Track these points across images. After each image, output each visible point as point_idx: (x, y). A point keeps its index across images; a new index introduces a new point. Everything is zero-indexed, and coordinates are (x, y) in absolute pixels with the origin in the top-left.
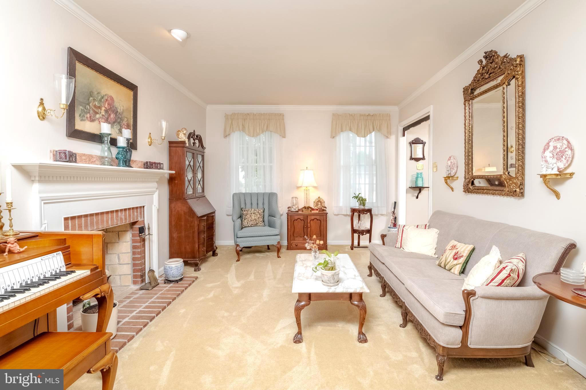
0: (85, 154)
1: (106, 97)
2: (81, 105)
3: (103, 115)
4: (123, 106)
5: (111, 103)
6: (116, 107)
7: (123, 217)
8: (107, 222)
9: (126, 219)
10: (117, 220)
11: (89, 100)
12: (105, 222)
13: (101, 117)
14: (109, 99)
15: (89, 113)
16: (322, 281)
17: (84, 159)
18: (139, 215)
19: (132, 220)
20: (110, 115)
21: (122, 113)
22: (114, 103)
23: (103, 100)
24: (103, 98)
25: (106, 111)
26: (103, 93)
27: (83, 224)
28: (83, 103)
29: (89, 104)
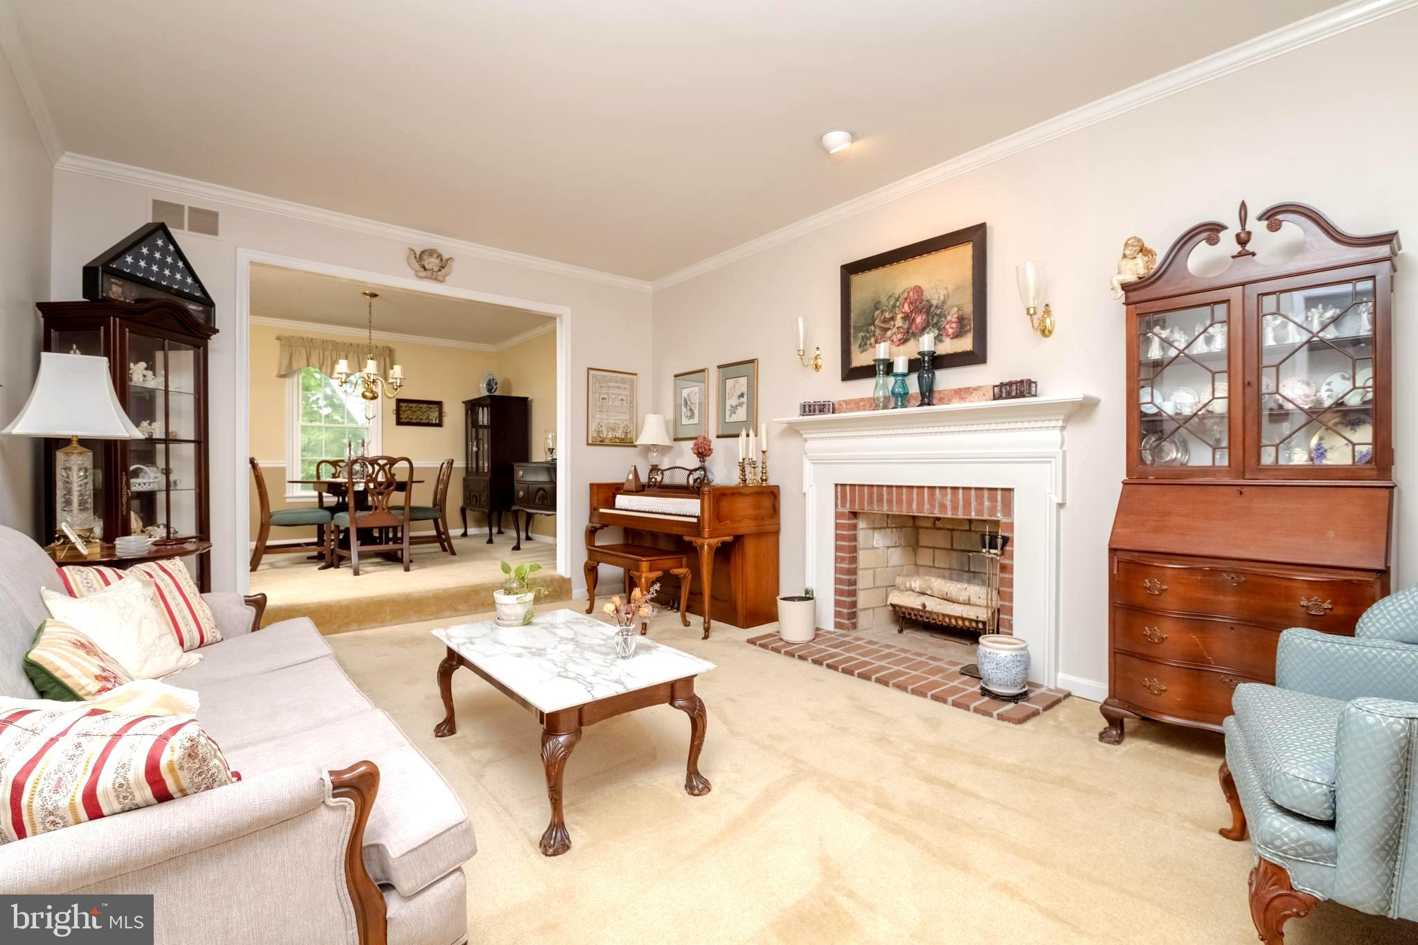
1: (905, 295)
2: (860, 332)
3: (898, 328)
4: (946, 288)
5: (916, 297)
6: (929, 298)
7: (949, 504)
9: (955, 508)
10: (932, 505)
11: (873, 316)
13: (895, 333)
14: (911, 294)
15: (874, 335)
18: (999, 508)
19: (973, 514)
20: (914, 320)
21: (944, 302)
22: (922, 295)
23: (898, 303)
24: (897, 300)
25: (906, 317)
26: (898, 291)
27: (866, 498)
28: (863, 326)
29: (874, 321)
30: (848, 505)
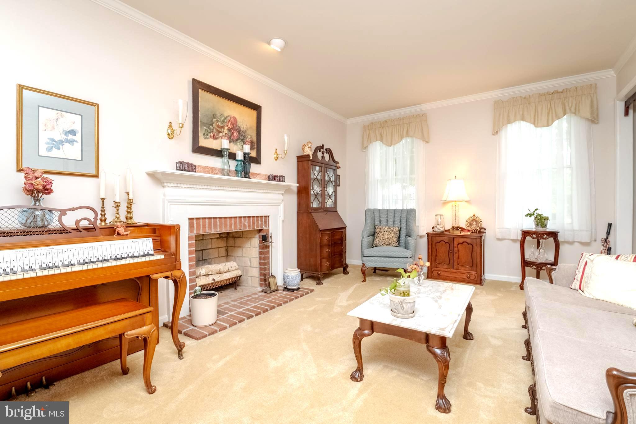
0: (208, 167)
1: (229, 118)
2: (205, 126)
3: (226, 134)
4: (247, 125)
5: (234, 122)
6: (240, 126)
7: (247, 224)
8: (231, 226)
9: (249, 226)
10: (241, 226)
11: (212, 121)
12: (228, 226)
13: (224, 136)
14: (232, 119)
15: (212, 132)
16: (392, 310)
17: (207, 171)
18: (264, 224)
19: (256, 227)
20: (233, 133)
21: (246, 131)
22: (237, 123)
23: (225, 121)
24: (226, 118)
25: (229, 130)
26: (226, 114)
27: (207, 225)
28: (206, 124)
29: (213, 124)
30: (195, 232)
